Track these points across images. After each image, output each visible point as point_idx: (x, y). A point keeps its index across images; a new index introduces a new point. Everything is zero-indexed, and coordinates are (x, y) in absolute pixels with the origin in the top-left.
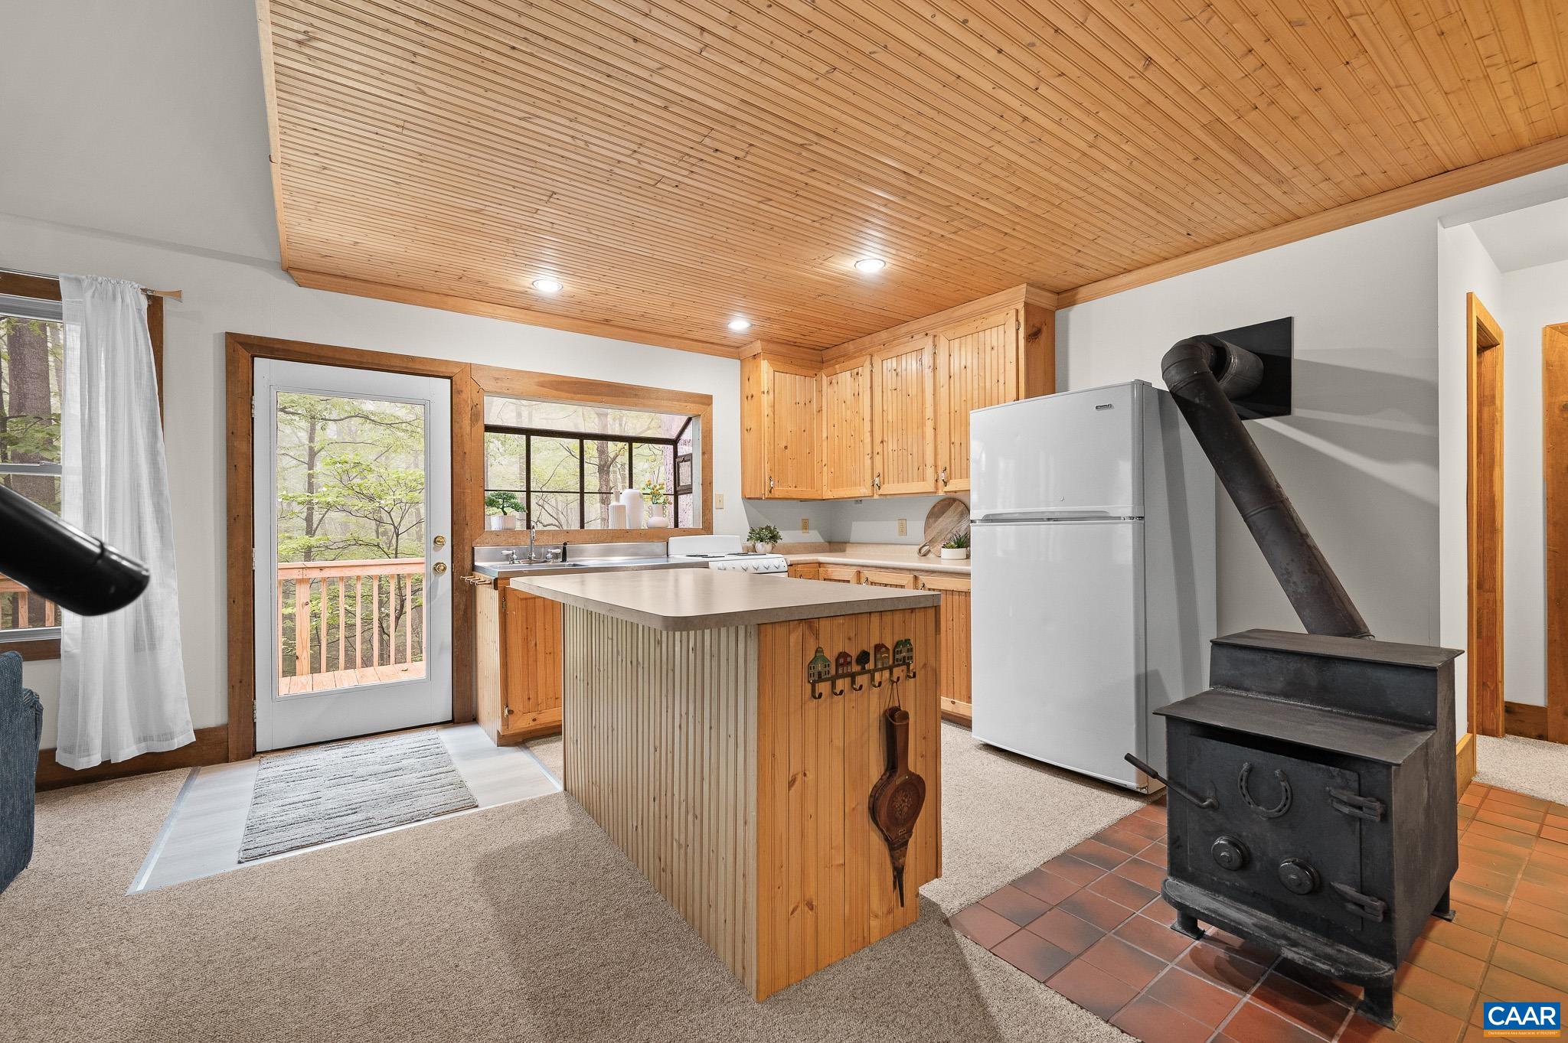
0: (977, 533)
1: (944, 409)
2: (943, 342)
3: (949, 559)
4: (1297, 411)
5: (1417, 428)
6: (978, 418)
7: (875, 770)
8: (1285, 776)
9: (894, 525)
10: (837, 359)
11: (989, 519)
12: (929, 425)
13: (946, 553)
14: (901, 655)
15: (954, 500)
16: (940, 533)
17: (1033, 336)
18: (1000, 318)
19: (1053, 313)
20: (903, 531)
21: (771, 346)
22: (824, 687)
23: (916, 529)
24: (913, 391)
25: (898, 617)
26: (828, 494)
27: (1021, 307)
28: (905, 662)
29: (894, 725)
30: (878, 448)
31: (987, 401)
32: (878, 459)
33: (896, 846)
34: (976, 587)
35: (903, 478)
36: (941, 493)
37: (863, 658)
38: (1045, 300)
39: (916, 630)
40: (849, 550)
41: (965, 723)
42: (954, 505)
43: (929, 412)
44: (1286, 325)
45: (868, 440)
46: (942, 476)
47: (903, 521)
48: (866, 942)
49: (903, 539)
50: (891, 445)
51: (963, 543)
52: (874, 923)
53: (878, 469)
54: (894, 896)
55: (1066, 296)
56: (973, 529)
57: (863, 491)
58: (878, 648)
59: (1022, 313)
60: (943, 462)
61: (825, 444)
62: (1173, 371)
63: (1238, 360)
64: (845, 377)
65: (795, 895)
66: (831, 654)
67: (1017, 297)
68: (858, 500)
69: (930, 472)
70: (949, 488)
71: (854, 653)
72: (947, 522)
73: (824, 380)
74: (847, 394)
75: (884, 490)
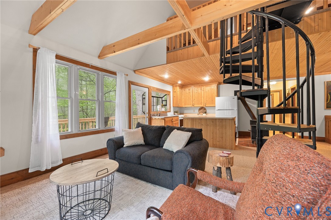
1: (205, 96)
9: (193, 111)
11: (218, 110)
16: (201, 112)
18: (214, 86)
23: (197, 111)
27: (217, 85)
32: (194, 102)
35: (198, 104)
42: (203, 108)
43: (203, 96)
45: (192, 99)
46: (205, 104)
47: (194, 110)
49: (194, 113)
50: (196, 100)
64: (187, 90)
67: (217, 83)
70: (206, 106)
72: (202, 110)
73: (183, 90)
74: (188, 92)
75: (195, 106)
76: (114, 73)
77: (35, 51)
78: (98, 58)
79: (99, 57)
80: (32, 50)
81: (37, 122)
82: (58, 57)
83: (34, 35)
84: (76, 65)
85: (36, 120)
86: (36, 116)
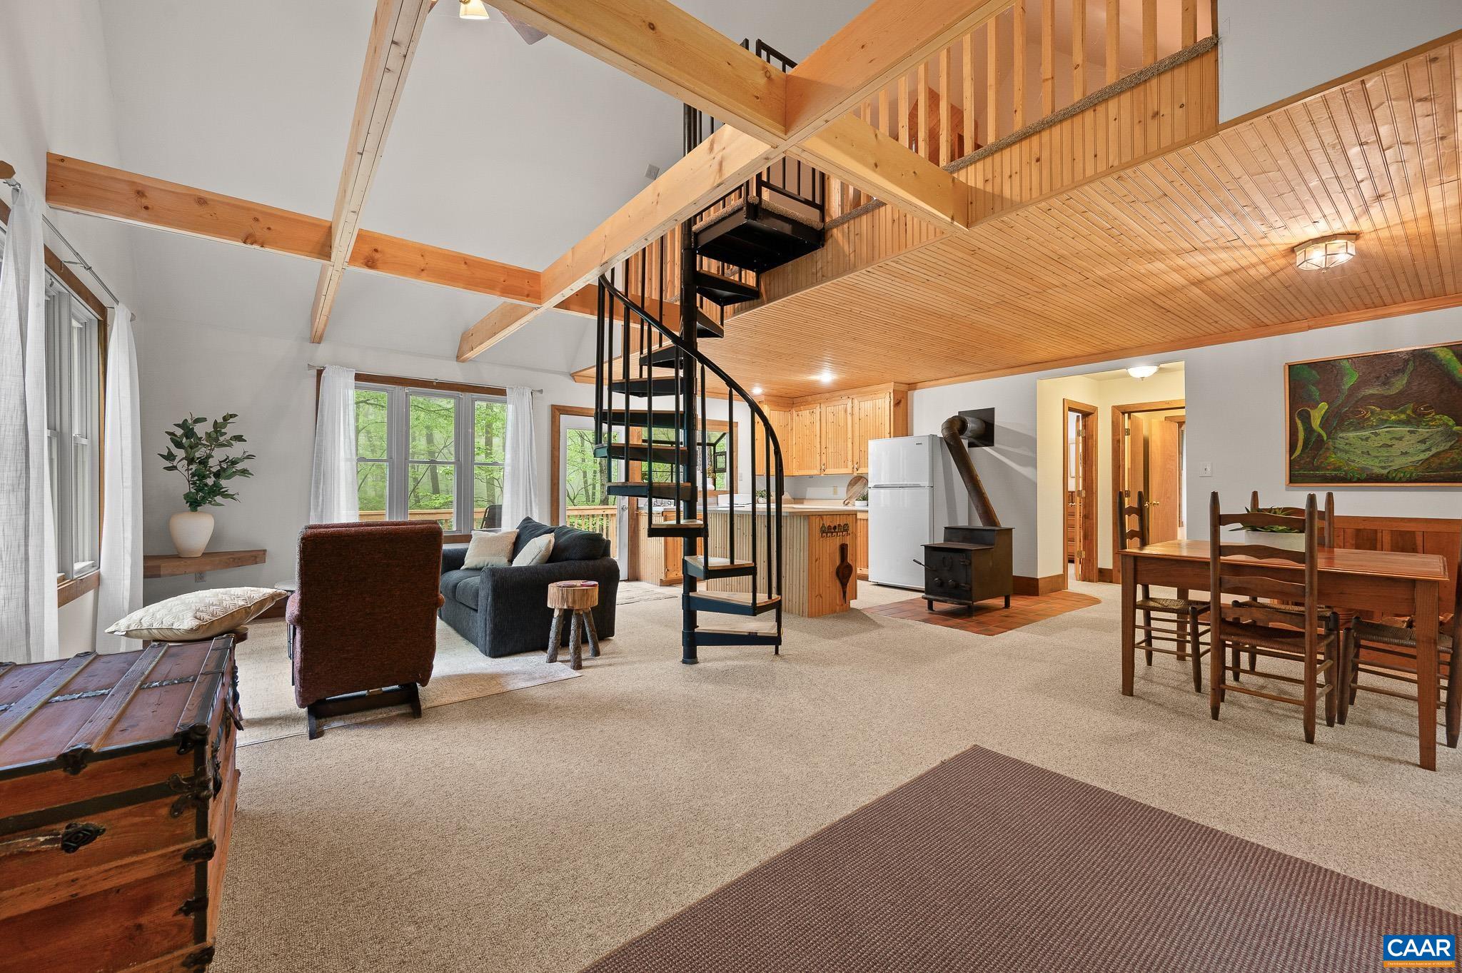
0: (872, 493)
1: (857, 434)
2: (856, 401)
3: (859, 505)
4: (996, 445)
5: (1030, 454)
6: (873, 445)
7: (838, 563)
8: (951, 558)
9: (828, 490)
10: (801, 404)
11: (876, 487)
12: (850, 441)
13: (858, 503)
14: (845, 528)
15: (861, 477)
16: (854, 493)
17: (897, 404)
18: (882, 395)
19: (907, 392)
20: (835, 493)
21: (770, 398)
22: (825, 534)
23: (842, 491)
24: (842, 424)
25: (845, 517)
26: (796, 473)
27: (892, 391)
28: (847, 530)
29: (843, 549)
30: (824, 451)
31: (878, 436)
32: (824, 457)
33: (844, 585)
34: (870, 516)
35: (836, 466)
36: (855, 474)
37: (835, 528)
38: (903, 388)
39: (850, 521)
40: (805, 502)
41: (865, 578)
42: (860, 480)
43: (850, 435)
44: (992, 410)
45: (818, 446)
46: (856, 466)
47: (835, 487)
48: (835, 612)
49: (835, 496)
50: (830, 450)
51: (865, 498)
52: (838, 608)
53: (824, 461)
54: (843, 601)
55: (912, 386)
56: (870, 491)
57: (815, 472)
58: (839, 525)
59: (892, 394)
60: (856, 459)
61: (794, 447)
62: (944, 431)
63: (972, 425)
64: (806, 413)
65: (817, 593)
66: (826, 526)
67: (891, 387)
68: (811, 477)
69: (850, 463)
70: (859, 472)
71: (832, 526)
72: (857, 488)
73: (795, 414)
74: (808, 423)
75: (827, 472)
76: (502, 392)
77: (320, 373)
78: (457, 361)
79: (459, 358)
80: (314, 373)
81: (320, 509)
82: (359, 377)
83: (319, 343)
84: (400, 387)
85: (318, 506)
86: (317, 497)
